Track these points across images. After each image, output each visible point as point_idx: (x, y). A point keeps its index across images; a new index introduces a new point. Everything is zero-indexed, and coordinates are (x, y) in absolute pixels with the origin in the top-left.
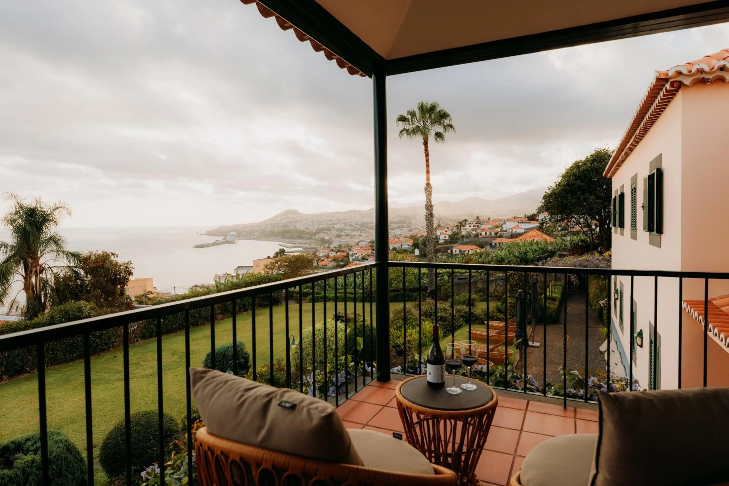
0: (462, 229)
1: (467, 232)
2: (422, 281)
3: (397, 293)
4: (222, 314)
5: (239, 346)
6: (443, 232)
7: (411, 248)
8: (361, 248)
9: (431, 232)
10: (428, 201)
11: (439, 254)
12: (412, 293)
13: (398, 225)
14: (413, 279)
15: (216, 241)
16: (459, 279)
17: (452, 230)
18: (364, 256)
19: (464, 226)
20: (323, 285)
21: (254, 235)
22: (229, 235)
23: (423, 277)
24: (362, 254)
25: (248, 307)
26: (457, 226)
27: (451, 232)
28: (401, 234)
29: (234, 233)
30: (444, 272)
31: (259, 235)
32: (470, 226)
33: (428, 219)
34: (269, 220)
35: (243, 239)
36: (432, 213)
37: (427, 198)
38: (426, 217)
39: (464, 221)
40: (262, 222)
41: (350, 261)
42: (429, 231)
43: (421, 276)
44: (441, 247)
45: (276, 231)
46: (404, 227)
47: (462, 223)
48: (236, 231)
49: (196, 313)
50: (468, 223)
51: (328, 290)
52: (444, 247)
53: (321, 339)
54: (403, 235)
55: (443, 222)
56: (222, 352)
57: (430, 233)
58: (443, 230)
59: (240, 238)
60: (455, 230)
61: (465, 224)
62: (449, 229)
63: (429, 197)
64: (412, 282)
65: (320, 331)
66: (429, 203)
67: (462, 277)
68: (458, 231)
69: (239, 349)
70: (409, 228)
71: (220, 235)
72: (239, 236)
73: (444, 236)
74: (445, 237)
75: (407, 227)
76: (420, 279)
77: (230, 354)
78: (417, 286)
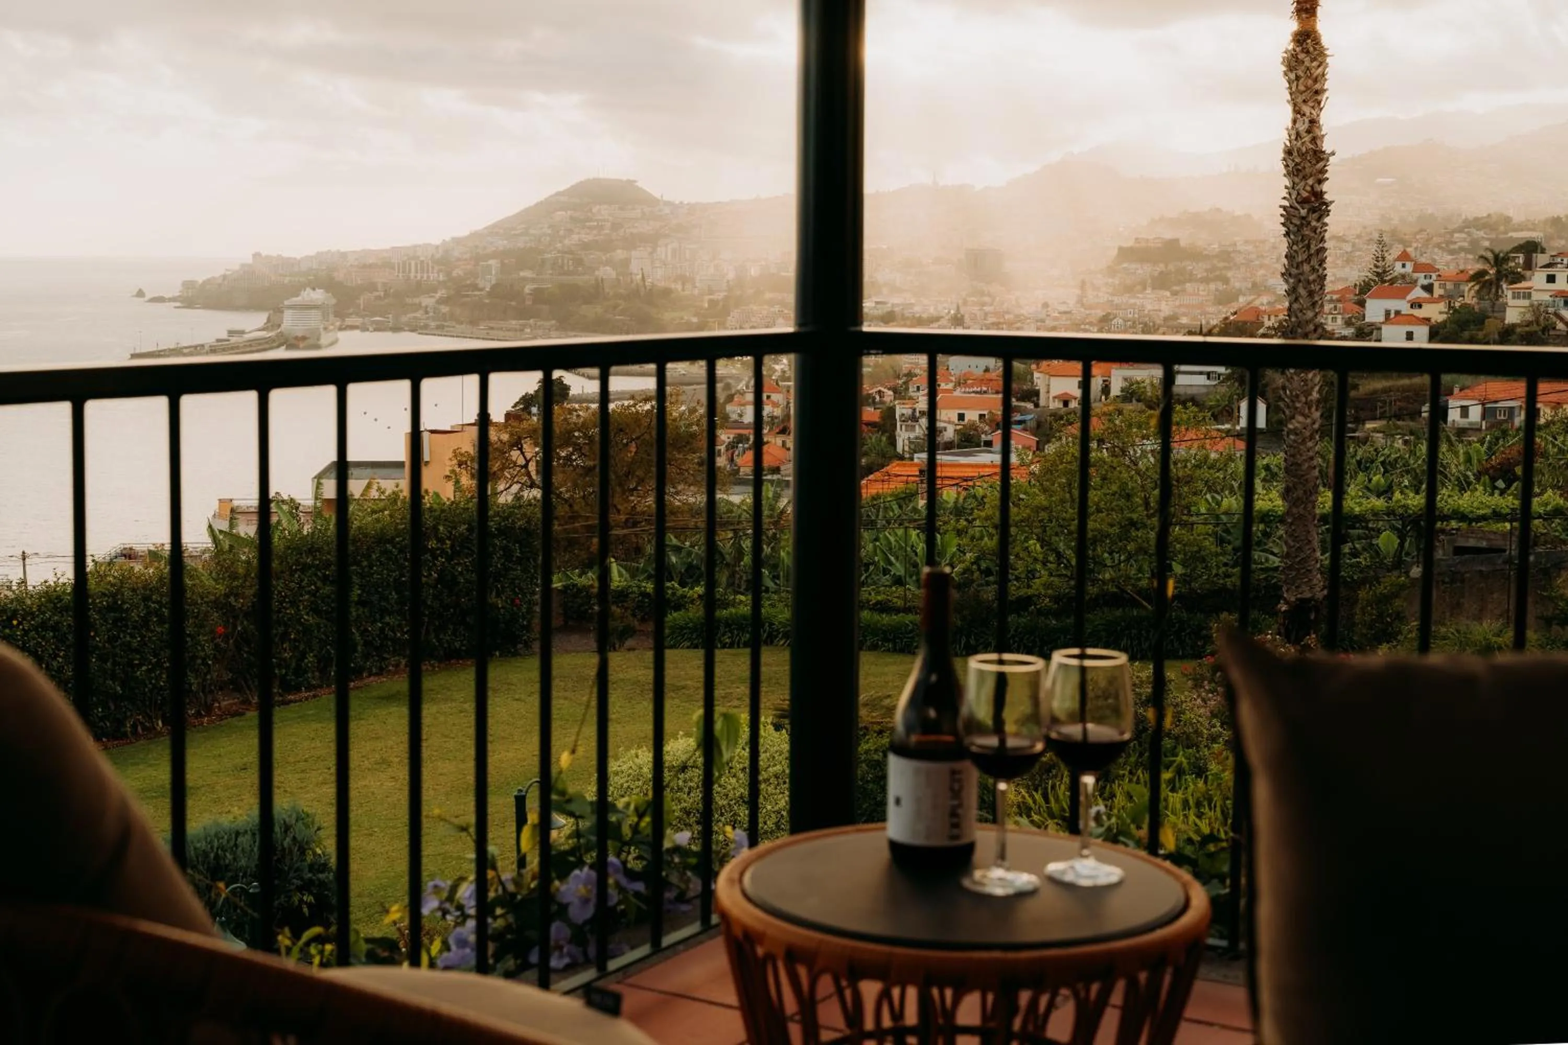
0: (1507, 291)
1: (1536, 309)
2: (1256, 555)
3: (1118, 613)
4: (238, 689)
5: (287, 828)
6: (1403, 306)
7: (1223, 389)
8: (958, 384)
9: (1311, 294)
10: (1302, 127)
11: (1369, 425)
12: (1200, 616)
13: (1161, 267)
14: (1209, 544)
15: (231, 333)
16: (1459, 551)
17: (1448, 297)
18: (973, 426)
19: (1519, 278)
20: (747, 560)
21: (418, 307)
22: (290, 307)
23: (1266, 535)
24: (961, 417)
25: (366, 657)
26: (1478, 276)
27: (1442, 306)
28: (1174, 317)
29: (318, 296)
30: (1376, 514)
31: (445, 309)
32: (1551, 279)
33: (1300, 228)
34: (494, 230)
35: (364, 329)
36: (1319, 195)
37: (1297, 111)
38: (1289, 215)
39: (1518, 249)
40: (457, 241)
41: (899, 449)
42: (1302, 291)
43: (1258, 528)
44: (1386, 391)
45: (528, 289)
46: (1191, 278)
47: (1506, 259)
48: (330, 284)
49: (113, 677)
50: (1541, 259)
51: (767, 590)
52: (1404, 389)
53: (688, 813)
54: (1184, 320)
55: (1404, 257)
56: (206, 854)
57: (1304, 302)
58: (1401, 295)
59: (349, 321)
60: (1469, 296)
61: (1528, 265)
62: (1438, 291)
63: (1306, 109)
64: (1203, 560)
65: (689, 774)
66: (1307, 138)
67: (1472, 543)
68: (1486, 304)
69: (287, 842)
70: (1221, 287)
71: (252, 306)
72: (340, 313)
73: (1404, 329)
74: (1410, 336)
75: (1205, 280)
76: (1248, 543)
77: (243, 862)
78: (1234, 581)
